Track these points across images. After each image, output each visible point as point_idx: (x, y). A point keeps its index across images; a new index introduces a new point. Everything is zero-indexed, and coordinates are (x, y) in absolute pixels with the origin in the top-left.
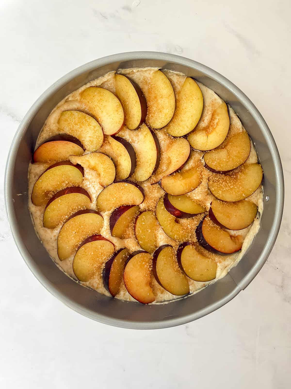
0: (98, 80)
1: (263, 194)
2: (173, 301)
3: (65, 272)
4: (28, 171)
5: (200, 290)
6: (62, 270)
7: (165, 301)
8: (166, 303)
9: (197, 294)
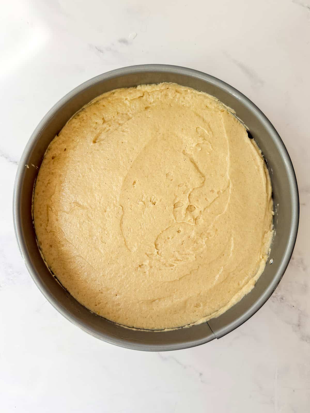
0: (150, 86)
1: (268, 257)
2: (142, 330)
3: (45, 261)
4: (47, 147)
5: (172, 330)
6: (43, 258)
7: (133, 327)
8: (134, 329)
9: (168, 332)
